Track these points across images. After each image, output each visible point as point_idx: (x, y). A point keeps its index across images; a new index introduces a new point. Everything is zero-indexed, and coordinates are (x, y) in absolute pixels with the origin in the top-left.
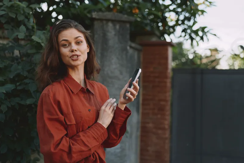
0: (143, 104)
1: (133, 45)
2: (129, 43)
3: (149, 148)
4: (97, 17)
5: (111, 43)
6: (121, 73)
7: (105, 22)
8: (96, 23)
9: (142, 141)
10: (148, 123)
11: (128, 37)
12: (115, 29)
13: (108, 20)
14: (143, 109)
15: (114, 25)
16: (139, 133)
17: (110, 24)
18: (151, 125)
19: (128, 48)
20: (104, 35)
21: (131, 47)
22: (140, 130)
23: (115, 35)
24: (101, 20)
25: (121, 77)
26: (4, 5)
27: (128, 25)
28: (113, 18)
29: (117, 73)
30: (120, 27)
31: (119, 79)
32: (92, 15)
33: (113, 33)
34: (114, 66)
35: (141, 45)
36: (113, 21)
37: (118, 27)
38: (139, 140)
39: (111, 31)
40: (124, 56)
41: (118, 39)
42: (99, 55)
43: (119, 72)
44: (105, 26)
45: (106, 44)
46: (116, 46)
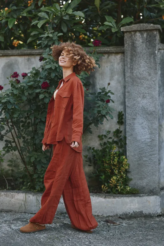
2: (157, 47)
4: (125, 30)
5: (139, 50)
6: (150, 75)
7: (133, 33)
12: (142, 37)
13: (135, 31)
15: (142, 34)
17: (138, 34)
19: (157, 52)
20: (133, 43)
23: (143, 42)
24: (130, 32)
25: (149, 78)
28: (139, 29)
29: (145, 74)
30: (147, 35)
33: (141, 41)
34: (143, 69)
36: (140, 31)
37: (145, 35)
39: (139, 39)
40: (152, 60)
41: (146, 45)
42: (129, 60)
43: (147, 74)
44: (133, 36)
45: (135, 51)
46: (145, 51)
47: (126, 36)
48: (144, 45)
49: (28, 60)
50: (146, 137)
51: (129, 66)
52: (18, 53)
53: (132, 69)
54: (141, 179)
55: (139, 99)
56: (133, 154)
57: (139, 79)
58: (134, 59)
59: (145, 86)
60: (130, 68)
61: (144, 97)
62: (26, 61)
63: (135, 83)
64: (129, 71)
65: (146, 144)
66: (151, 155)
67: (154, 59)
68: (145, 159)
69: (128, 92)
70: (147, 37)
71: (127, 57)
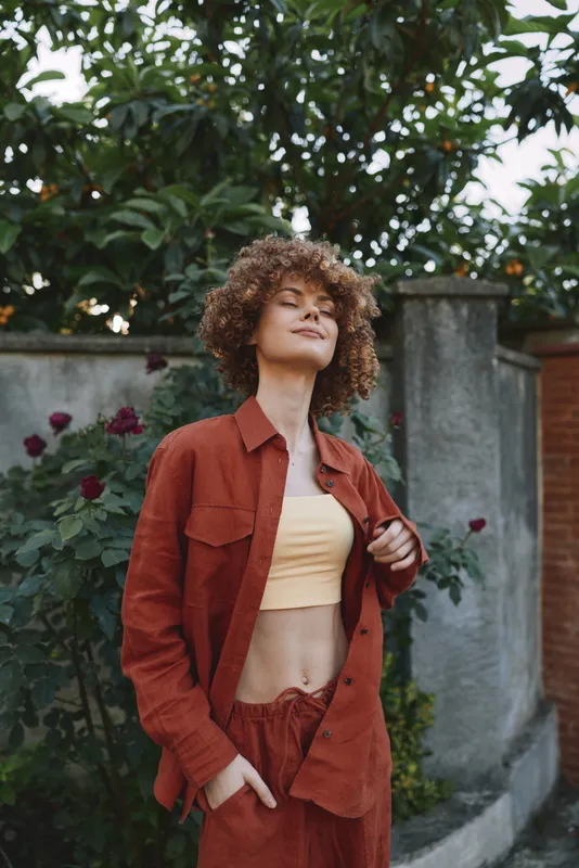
0: (547, 509)
1: (511, 355)
2: (498, 349)
3: (567, 625)
4: (410, 291)
5: (447, 352)
6: (478, 428)
7: (430, 302)
8: (407, 305)
9: (545, 604)
10: (564, 558)
11: (494, 334)
12: (457, 315)
13: (438, 297)
14: (547, 521)
15: (456, 309)
16: (538, 584)
17: (445, 306)
18: (570, 563)
19: (495, 362)
20: (431, 333)
21: (502, 360)
22: (539, 574)
23: (458, 331)
24: (420, 297)
25: (476, 437)
26: (187, 277)
27: (492, 306)
28: (452, 291)
29: (466, 426)
30: (471, 311)
31: (472, 443)
32: (397, 288)
33: (453, 327)
34: (458, 411)
35: (536, 355)
36: (452, 298)
37: (464, 311)
38: (539, 599)
39: (448, 323)
40: (484, 384)
41: (468, 342)
42: (418, 383)
43: (470, 425)
44: (431, 311)
45: (436, 356)
46: (462, 358)
47: (410, 310)
48: (462, 340)
49: (66, 369)
50: (468, 614)
51: (418, 400)
52: (30, 344)
53: (427, 410)
54: (455, 744)
55: (448, 501)
56: (430, 670)
57: (449, 439)
58: (434, 380)
59: (465, 460)
60: (422, 407)
61: (461, 495)
62: (57, 371)
63: (435, 453)
64: (419, 416)
65: (467, 635)
66: (483, 668)
67: (490, 380)
68: (465, 682)
69: (417, 480)
70: (470, 315)
71: (412, 374)
